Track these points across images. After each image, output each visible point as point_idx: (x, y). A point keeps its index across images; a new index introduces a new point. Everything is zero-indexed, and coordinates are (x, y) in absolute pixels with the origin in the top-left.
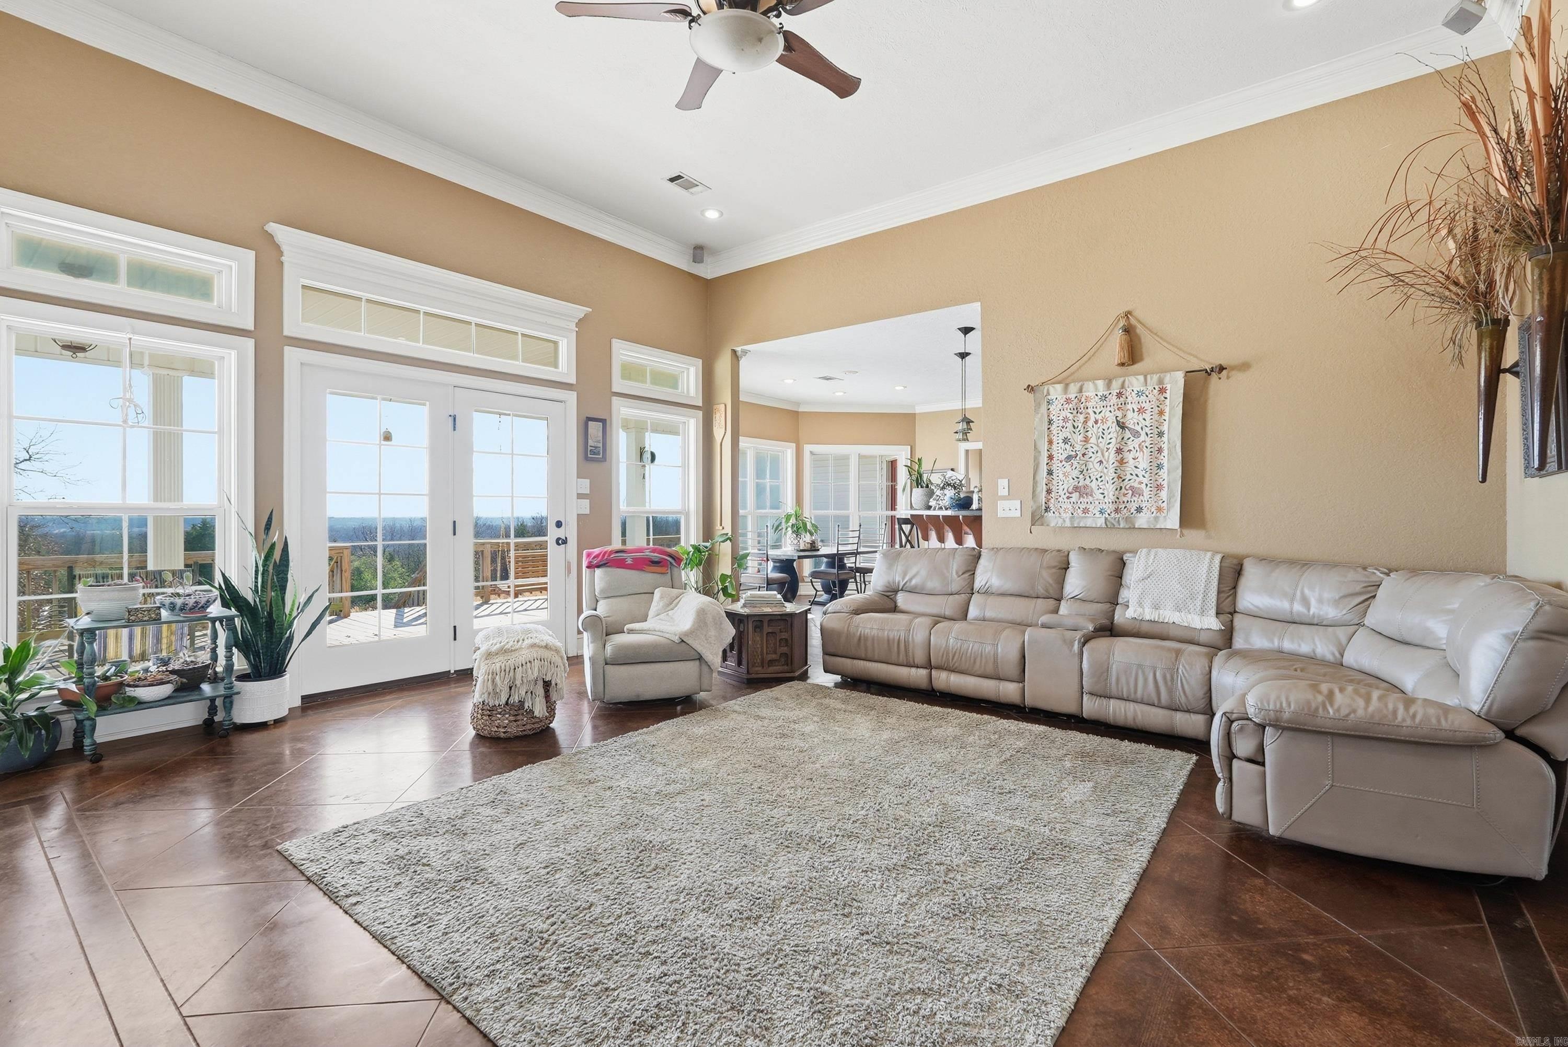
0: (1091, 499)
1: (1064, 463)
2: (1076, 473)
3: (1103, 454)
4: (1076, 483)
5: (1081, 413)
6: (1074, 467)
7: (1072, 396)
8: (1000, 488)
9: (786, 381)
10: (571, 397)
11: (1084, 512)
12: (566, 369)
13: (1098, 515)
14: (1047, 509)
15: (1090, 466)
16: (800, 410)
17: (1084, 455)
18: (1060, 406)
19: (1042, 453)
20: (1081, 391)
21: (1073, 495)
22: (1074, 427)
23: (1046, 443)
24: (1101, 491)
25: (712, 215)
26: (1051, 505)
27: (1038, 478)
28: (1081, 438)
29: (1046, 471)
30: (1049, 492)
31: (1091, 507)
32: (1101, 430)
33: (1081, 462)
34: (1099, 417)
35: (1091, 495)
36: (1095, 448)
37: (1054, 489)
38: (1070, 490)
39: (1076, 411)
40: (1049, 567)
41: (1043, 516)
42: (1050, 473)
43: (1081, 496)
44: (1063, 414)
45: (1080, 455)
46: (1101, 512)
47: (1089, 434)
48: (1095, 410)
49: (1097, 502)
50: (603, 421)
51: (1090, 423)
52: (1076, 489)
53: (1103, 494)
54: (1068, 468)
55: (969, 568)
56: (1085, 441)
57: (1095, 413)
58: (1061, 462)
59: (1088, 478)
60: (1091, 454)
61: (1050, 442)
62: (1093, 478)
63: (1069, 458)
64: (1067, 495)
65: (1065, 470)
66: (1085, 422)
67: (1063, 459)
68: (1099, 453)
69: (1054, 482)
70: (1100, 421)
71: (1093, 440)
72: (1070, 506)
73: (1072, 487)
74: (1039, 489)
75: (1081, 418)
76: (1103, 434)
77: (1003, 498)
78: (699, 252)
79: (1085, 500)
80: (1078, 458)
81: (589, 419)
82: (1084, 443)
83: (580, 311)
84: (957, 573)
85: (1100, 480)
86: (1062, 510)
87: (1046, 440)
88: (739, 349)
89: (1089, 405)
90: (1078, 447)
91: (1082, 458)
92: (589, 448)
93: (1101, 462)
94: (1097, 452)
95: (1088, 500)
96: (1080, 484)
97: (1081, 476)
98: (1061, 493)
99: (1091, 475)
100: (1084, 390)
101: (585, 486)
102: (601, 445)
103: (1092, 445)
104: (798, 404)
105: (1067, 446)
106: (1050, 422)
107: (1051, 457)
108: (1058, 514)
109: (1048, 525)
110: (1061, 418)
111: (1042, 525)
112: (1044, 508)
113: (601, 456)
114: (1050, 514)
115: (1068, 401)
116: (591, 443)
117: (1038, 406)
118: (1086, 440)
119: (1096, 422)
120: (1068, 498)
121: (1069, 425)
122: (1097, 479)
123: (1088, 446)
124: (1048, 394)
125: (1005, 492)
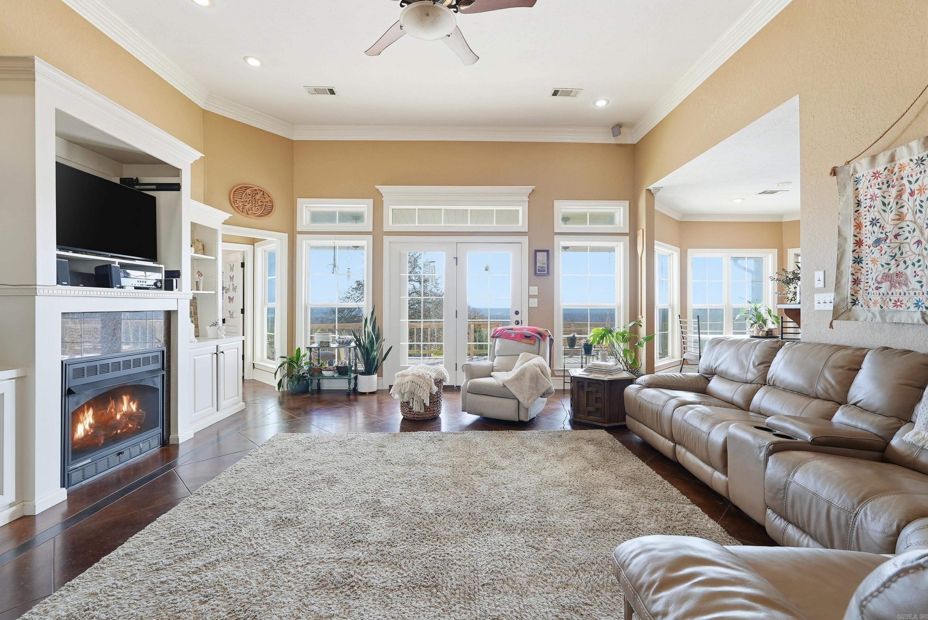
0: (904, 288)
1: (872, 248)
2: (886, 258)
3: (922, 233)
4: (886, 271)
5: (893, 187)
6: (883, 252)
7: (881, 169)
8: (816, 279)
9: (735, 201)
10: (525, 240)
11: (895, 305)
12: (522, 224)
13: (912, 308)
14: (854, 303)
15: (906, 248)
16: (784, 220)
17: (896, 236)
18: (867, 184)
19: (848, 240)
20: (892, 159)
21: (883, 285)
22: (884, 204)
23: (853, 228)
24: (918, 278)
25: (601, 103)
26: (860, 298)
27: (843, 267)
28: (892, 216)
29: (851, 258)
30: (856, 282)
31: (904, 299)
32: (918, 202)
33: (892, 245)
34: (915, 187)
35: (906, 285)
36: (912, 226)
37: (863, 278)
38: (879, 279)
39: (886, 185)
40: (834, 367)
41: (850, 310)
42: (858, 260)
43: (892, 286)
44: (871, 191)
45: (891, 236)
46: (917, 305)
47: (904, 210)
48: (910, 179)
49: (912, 293)
50: (547, 251)
51: (906, 196)
52: (887, 277)
53: (920, 282)
54: (877, 254)
55: (766, 360)
56: (899, 219)
57: (910, 182)
58: (869, 247)
59: (902, 263)
60: (907, 234)
61: (858, 226)
62: (909, 263)
63: (878, 242)
64: (876, 285)
65: (873, 256)
66: (900, 195)
67: (871, 243)
68: (917, 232)
69: (864, 271)
70: (916, 192)
71: (909, 217)
72: (878, 298)
73: (880, 276)
74: (844, 280)
75: (893, 192)
76: (921, 206)
77: (819, 291)
78: (617, 128)
79: (898, 291)
80: (888, 241)
81: (536, 251)
82: (896, 222)
83: (529, 189)
84: (754, 363)
85: (917, 264)
86: (871, 303)
87: (852, 225)
88: (650, 187)
89: (904, 174)
90: (888, 228)
91: (894, 240)
92: (538, 268)
93: (919, 242)
94: (914, 230)
95: (901, 291)
96: (891, 272)
97: (893, 262)
98: (871, 283)
99: (907, 259)
100: (896, 158)
101: (534, 290)
102: (546, 266)
103: (909, 223)
104: (782, 216)
105: (876, 229)
106: (859, 204)
107: (859, 243)
108: (866, 308)
109: (856, 320)
110: (869, 196)
111: (849, 319)
112: (850, 300)
113: (546, 272)
114: (857, 308)
115: (876, 175)
116: (538, 265)
117: (842, 187)
118: (900, 217)
119: (912, 194)
120: (877, 288)
121: (878, 203)
122: (913, 264)
123: (904, 224)
124: (855, 171)
125: (821, 284)
